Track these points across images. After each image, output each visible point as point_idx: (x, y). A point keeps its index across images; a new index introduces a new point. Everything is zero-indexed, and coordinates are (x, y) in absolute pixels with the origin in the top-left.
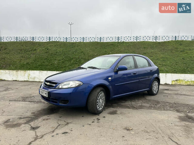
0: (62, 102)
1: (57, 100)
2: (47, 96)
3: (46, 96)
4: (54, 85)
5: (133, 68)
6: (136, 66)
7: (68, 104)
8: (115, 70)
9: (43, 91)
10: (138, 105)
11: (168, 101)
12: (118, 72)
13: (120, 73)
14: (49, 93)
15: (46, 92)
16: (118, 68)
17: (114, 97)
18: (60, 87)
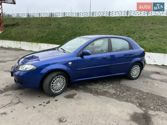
5: (105, 51)
6: (110, 49)
8: (79, 54)
10: (104, 90)
11: (142, 89)
17: (76, 80)
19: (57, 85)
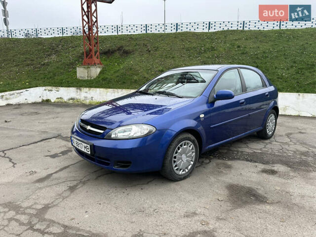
0: (118, 165)
1: (109, 160)
2: (89, 153)
3: (88, 151)
4: (102, 132)
5: (239, 91)
6: (244, 89)
7: (129, 168)
8: (211, 100)
9: (79, 142)
12: (215, 103)
13: (219, 103)
14: (93, 148)
15: (85, 145)
16: (216, 95)
18: (113, 136)
19: (181, 158)
